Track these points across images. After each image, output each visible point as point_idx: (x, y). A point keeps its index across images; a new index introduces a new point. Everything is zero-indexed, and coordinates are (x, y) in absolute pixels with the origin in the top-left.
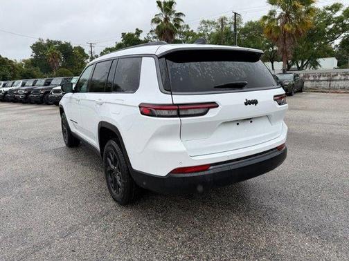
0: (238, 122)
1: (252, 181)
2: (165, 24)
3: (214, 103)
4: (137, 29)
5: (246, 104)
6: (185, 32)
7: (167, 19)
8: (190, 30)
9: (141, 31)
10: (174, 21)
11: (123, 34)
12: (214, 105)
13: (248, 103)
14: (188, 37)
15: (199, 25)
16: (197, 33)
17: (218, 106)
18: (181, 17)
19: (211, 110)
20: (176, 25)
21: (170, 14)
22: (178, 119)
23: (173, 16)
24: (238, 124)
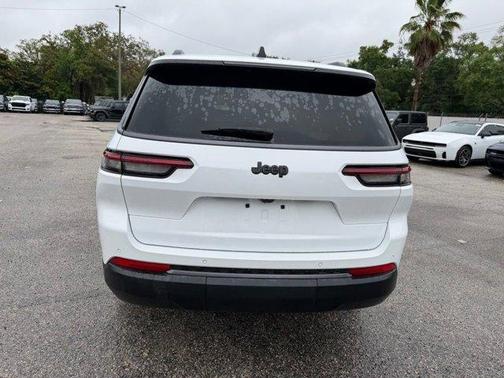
0: (247, 203)
1: (365, 313)
2: (424, 32)
3: (187, 159)
4: (385, 42)
5: (255, 171)
6: (467, 46)
7: (429, 24)
8: (477, 43)
9: (392, 44)
10: (443, 26)
11: (363, 48)
12: (186, 163)
13: (261, 169)
14: (471, 54)
15: (495, 33)
16: (491, 47)
17: (191, 166)
18: (458, 20)
19: (178, 171)
20: (444, 33)
21: (437, 16)
22: (119, 176)
23: (442, 19)
24: (248, 206)
